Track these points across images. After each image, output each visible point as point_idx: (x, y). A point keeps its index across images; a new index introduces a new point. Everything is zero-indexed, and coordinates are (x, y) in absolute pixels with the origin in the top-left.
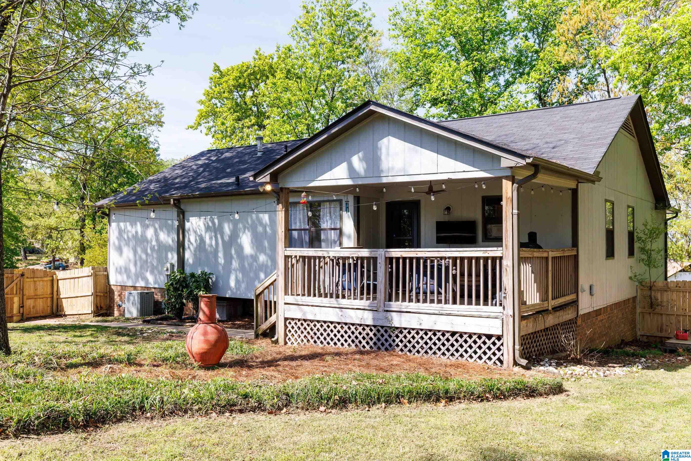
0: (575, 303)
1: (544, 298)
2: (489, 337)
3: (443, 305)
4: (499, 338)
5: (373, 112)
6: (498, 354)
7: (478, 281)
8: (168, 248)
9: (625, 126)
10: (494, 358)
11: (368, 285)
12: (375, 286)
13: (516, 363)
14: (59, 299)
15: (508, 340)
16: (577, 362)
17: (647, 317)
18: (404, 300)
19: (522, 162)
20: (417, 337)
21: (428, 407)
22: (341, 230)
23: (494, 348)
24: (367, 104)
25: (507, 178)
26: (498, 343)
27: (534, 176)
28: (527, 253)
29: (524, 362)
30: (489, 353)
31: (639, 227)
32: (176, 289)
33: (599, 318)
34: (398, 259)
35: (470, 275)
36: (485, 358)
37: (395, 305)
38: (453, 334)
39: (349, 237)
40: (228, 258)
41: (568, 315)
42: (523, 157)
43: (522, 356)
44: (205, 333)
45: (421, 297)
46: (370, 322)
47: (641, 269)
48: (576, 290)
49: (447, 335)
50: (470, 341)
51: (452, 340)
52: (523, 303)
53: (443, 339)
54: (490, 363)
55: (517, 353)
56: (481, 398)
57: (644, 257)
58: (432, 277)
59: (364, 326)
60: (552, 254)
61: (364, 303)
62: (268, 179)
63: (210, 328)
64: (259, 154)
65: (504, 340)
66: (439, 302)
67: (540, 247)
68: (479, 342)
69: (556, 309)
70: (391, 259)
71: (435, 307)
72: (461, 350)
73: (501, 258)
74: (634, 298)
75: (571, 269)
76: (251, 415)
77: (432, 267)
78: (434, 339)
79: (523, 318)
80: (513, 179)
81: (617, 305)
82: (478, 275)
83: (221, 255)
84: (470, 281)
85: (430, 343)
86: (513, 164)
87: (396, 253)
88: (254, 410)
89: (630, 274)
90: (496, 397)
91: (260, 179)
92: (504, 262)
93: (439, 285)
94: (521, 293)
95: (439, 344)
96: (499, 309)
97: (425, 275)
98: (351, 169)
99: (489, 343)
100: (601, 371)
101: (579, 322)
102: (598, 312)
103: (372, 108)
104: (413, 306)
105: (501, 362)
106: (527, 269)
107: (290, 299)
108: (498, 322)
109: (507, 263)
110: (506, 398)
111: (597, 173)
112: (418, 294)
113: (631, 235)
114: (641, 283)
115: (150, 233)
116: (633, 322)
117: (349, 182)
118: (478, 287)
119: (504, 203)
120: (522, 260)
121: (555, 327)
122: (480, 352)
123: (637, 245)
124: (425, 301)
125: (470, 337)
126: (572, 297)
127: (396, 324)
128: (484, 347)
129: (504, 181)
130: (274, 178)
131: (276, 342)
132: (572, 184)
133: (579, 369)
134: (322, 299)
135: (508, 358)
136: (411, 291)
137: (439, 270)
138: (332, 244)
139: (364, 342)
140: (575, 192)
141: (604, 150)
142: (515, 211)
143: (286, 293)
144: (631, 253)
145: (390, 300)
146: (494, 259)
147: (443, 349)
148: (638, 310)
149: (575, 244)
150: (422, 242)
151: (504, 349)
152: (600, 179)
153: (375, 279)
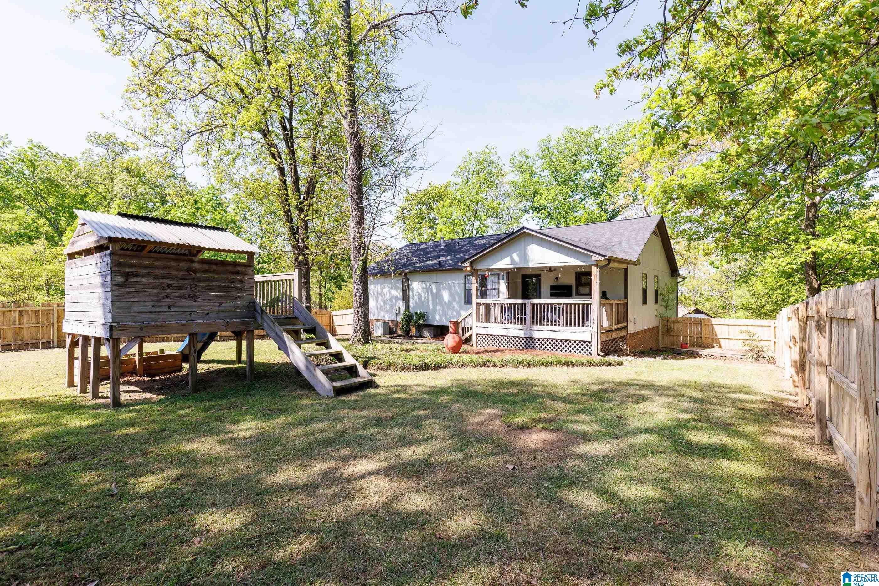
0: (626, 328)
1: (611, 324)
2: (585, 342)
3: (561, 327)
4: (590, 342)
5: (525, 232)
6: (590, 350)
7: (575, 316)
8: (396, 298)
9: (654, 233)
10: (587, 352)
11: (522, 318)
12: (525, 318)
13: (598, 355)
14: (334, 326)
15: (594, 343)
16: (627, 355)
17: (665, 337)
18: (540, 324)
19: (603, 258)
20: (548, 343)
21: (564, 368)
22: (499, 289)
23: (587, 348)
24: (523, 228)
25: (594, 265)
26: (589, 345)
27: (608, 264)
28: (604, 301)
29: (602, 354)
30: (585, 350)
31: (662, 286)
32: (407, 321)
33: (639, 336)
34: (537, 305)
35: (571, 313)
36: (582, 352)
37: (535, 327)
38: (566, 341)
39: (503, 293)
40: (435, 304)
41: (623, 333)
42: (603, 256)
43: (602, 351)
44: (454, 338)
45: (549, 323)
46: (523, 336)
47: (663, 311)
48: (627, 321)
49: (563, 341)
50: (575, 344)
51: (566, 344)
52: (601, 326)
53: (561, 343)
54: (585, 355)
55: (599, 350)
56: (587, 365)
57: (664, 304)
58: (555, 313)
59: (519, 338)
60: (615, 302)
61: (520, 326)
62: (468, 264)
63: (455, 336)
64: (442, 247)
65: (592, 343)
66: (559, 325)
67: (608, 299)
68: (580, 345)
69: (617, 330)
70: (533, 305)
71: (557, 328)
72: (570, 349)
73: (591, 304)
74: (658, 327)
75: (624, 310)
76: (493, 368)
77: (555, 308)
78: (556, 343)
79: (601, 333)
80: (597, 266)
81: (648, 330)
82: (575, 313)
83: (430, 303)
84: (571, 316)
85: (554, 345)
86: (598, 259)
87: (536, 301)
88: (493, 366)
89: (656, 313)
90: (593, 365)
91: (464, 265)
92: (592, 306)
93: (559, 318)
94: (600, 321)
95: (559, 346)
96: (589, 328)
97: (552, 312)
98: (512, 259)
99: (585, 345)
100: (640, 359)
101: (628, 337)
102: (638, 333)
103: (525, 230)
104: (545, 327)
105: (591, 354)
106: (603, 309)
107: (479, 324)
108: (590, 334)
109: (594, 306)
110: (598, 366)
111: (638, 261)
112: (548, 321)
113: (656, 292)
114: (662, 318)
115: (386, 290)
116: (657, 340)
117: (512, 266)
118: (575, 319)
119: (592, 277)
120: (601, 305)
121: (616, 339)
122: (580, 349)
123: (660, 297)
124: (551, 325)
125: (575, 342)
126: (625, 324)
127: (535, 336)
128: (582, 347)
129: (593, 267)
130: (471, 263)
131: (472, 346)
132: (625, 266)
133: (629, 358)
134: (497, 324)
135: (594, 352)
136: (544, 320)
137: (559, 310)
138: (493, 296)
139: (519, 345)
140: (626, 270)
141: (642, 247)
142: (598, 281)
143: (477, 321)
144: (656, 301)
145: (533, 324)
146: (587, 305)
147: (561, 348)
148: (660, 333)
149: (626, 297)
150: (542, 296)
151: (593, 348)
152: (639, 264)
153: (525, 315)
